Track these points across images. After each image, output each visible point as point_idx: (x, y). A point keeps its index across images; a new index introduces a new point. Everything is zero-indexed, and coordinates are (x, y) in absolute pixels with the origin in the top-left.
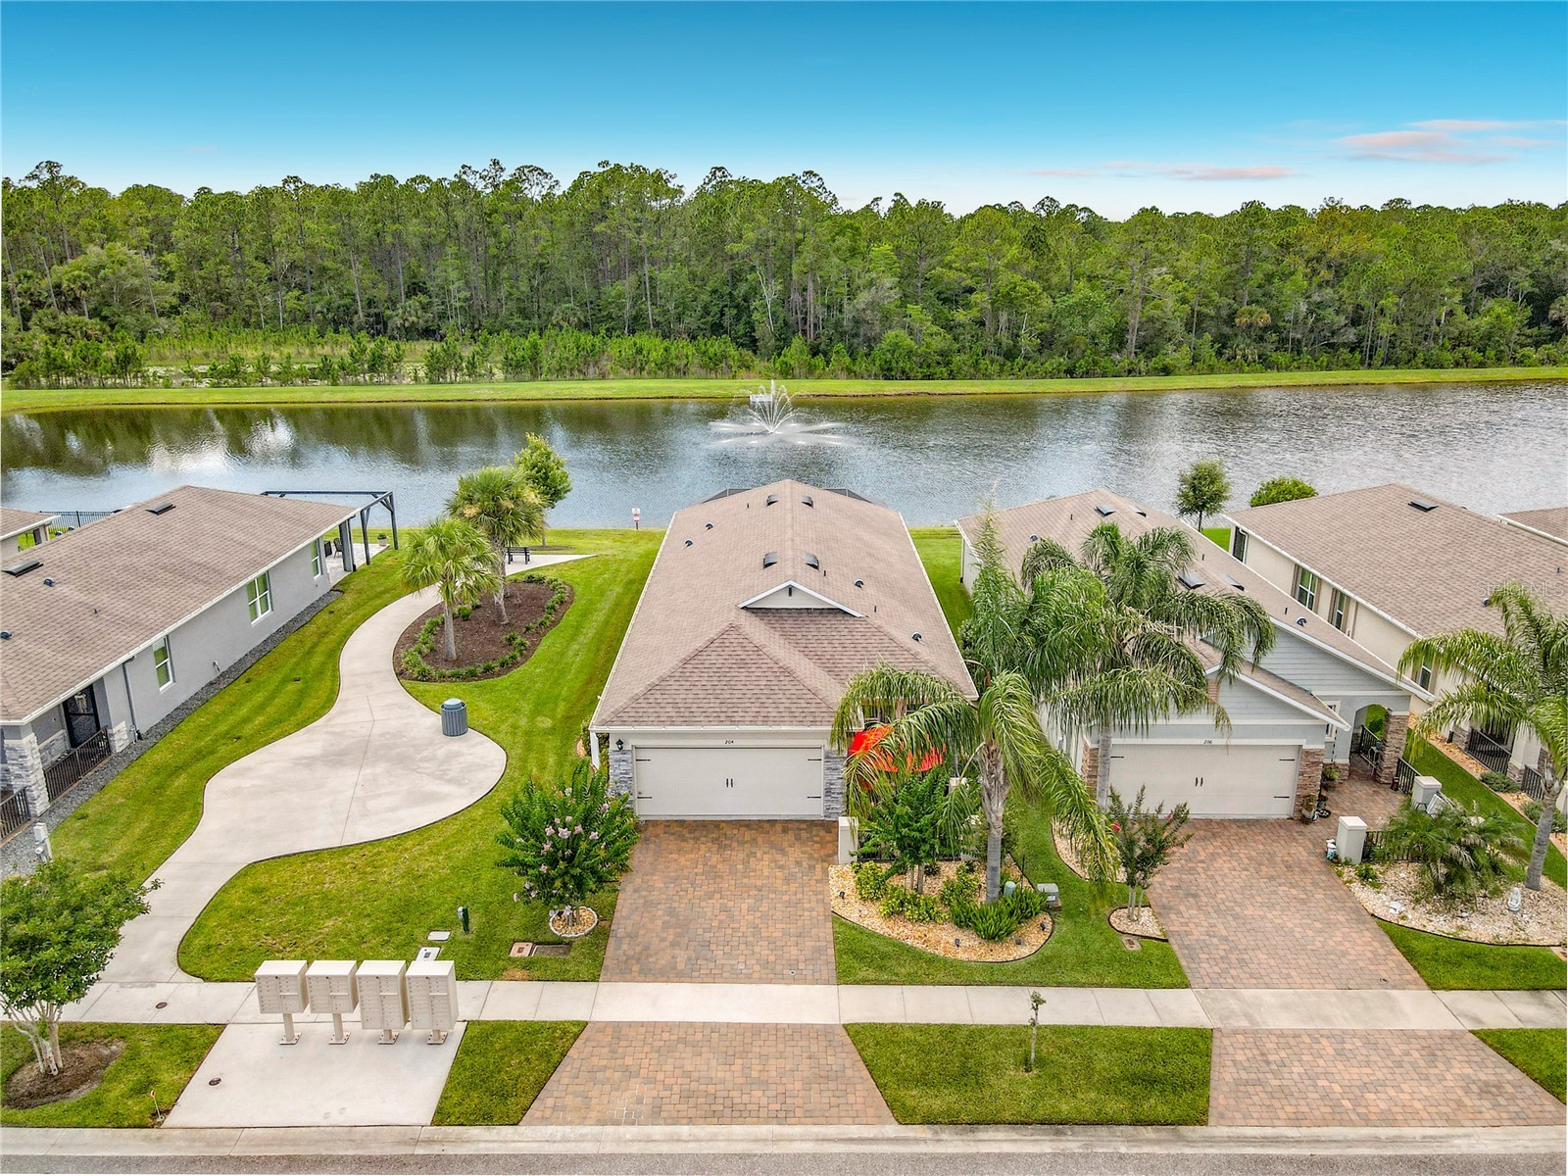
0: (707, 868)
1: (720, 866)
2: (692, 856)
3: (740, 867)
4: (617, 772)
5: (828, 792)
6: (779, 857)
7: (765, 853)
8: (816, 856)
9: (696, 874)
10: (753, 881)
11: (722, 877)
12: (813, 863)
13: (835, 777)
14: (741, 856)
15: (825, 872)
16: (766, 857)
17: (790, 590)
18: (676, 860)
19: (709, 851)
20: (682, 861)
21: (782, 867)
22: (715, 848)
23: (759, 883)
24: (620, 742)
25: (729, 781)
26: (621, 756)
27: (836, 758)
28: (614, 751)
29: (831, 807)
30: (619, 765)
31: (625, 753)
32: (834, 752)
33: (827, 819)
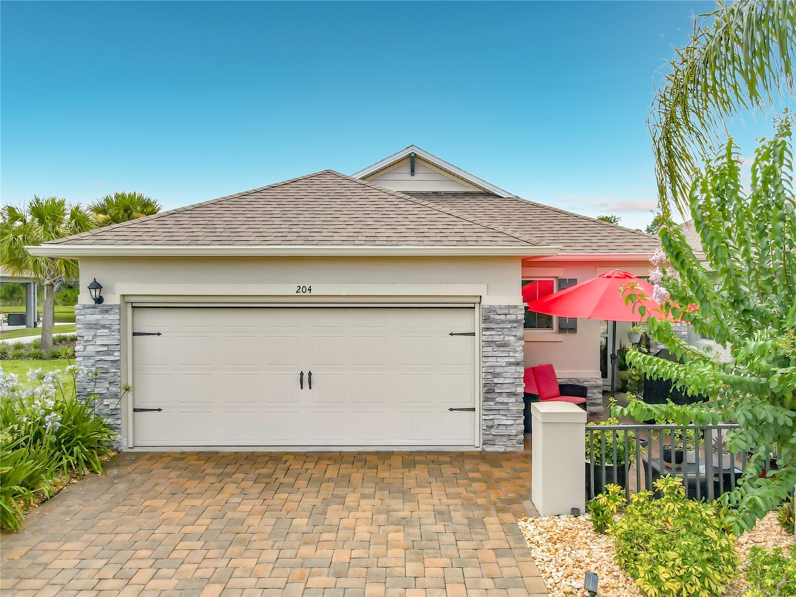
0: (218, 525)
1: (254, 521)
2: (198, 502)
3: (301, 522)
4: (91, 349)
5: (489, 391)
6: (396, 504)
7: (364, 496)
8: (480, 501)
10: (325, 552)
11: (247, 544)
12: (477, 513)
13: (503, 361)
14: (309, 501)
15: (512, 530)
16: (366, 504)
17: (413, 162)
18: (153, 509)
19: (244, 493)
20: (169, 511)
21: (404, 523)
22: (256, 490)
23: (342, 556)
24: (96, 286)
25: (306, 377)
26: (99, 317)
27: (503, 322)
28: (85, 307)
29: (496, 422)
30: (95, 336)
31: (107, 311)
32: (501, 307)
33: (489, 449)
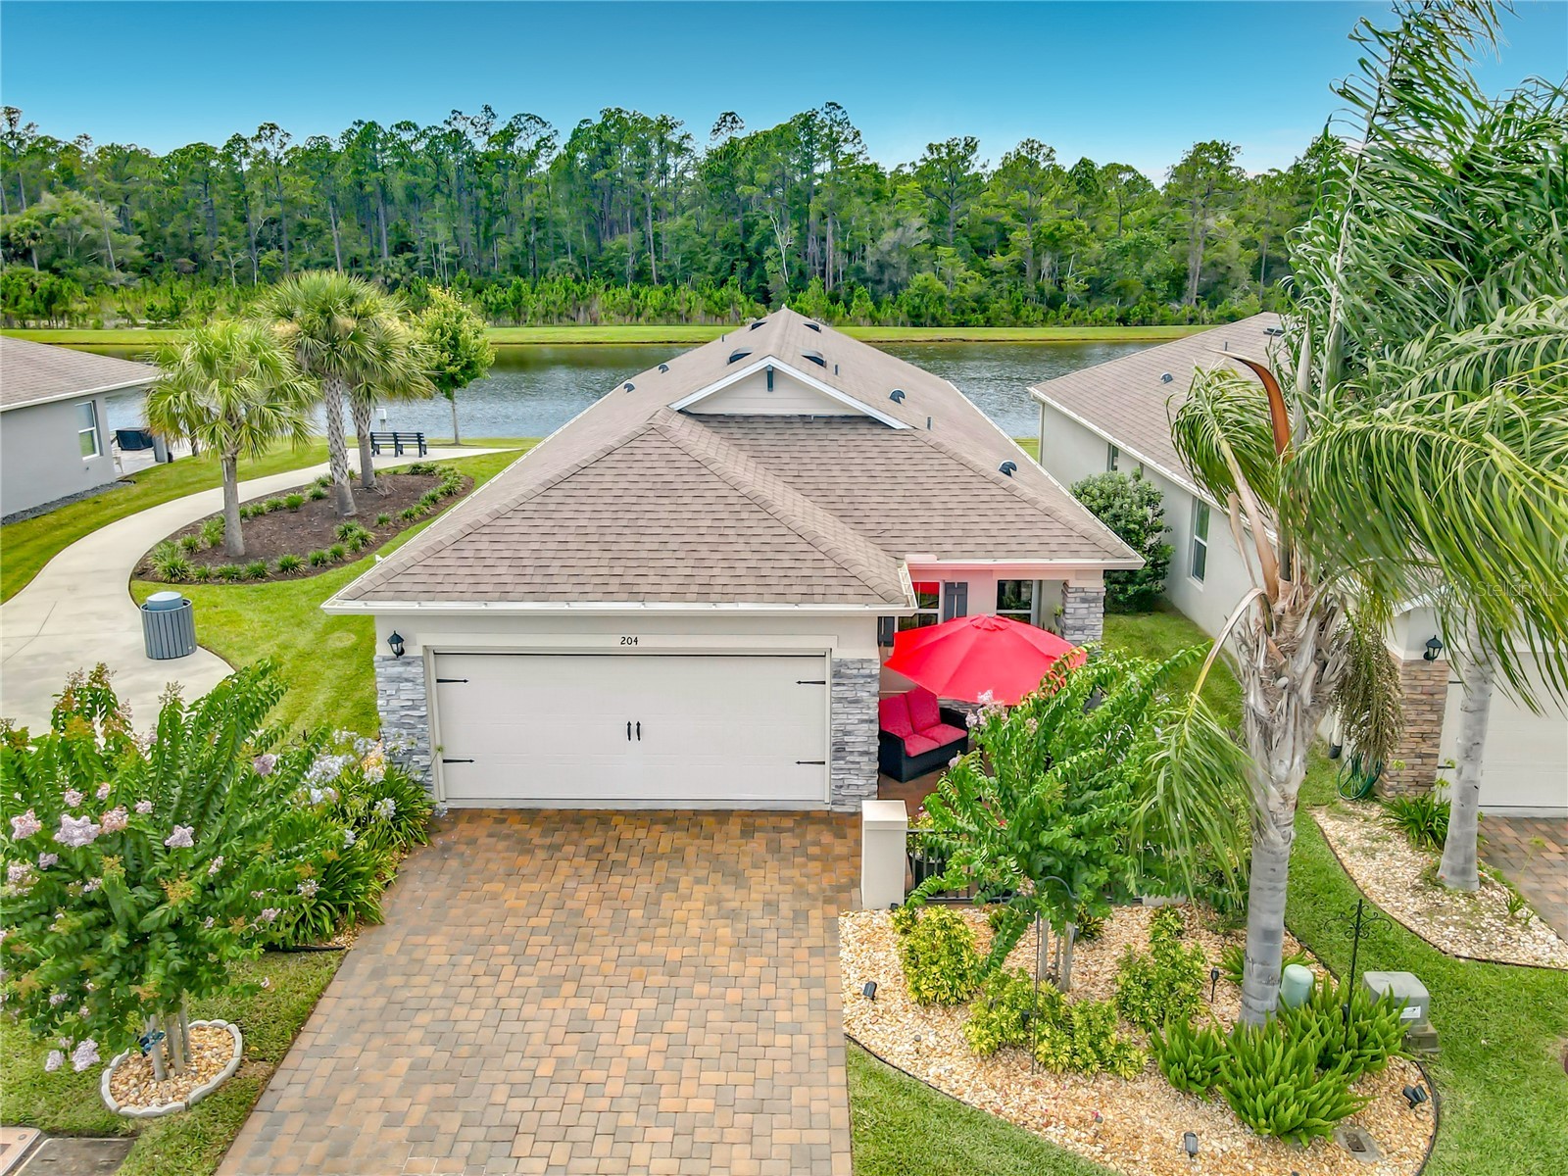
0: (561, 916)
1: (592, 911)
2: (535, 887)
3: (636, 914)
4: (395, 704)
5: (839, 750)
6: (727, 891)
7: (698, 881)
8: (812, 888)
9: (533, 931)
10: (660, 950)
11: (590, 940)
12: (804, 904)
13: (854, 719)
14: (645, 887)
15: (832, 928)
16: (700, 891)
17: (771, 376)
18: (494, 897)
19: (577, 875)
20: (510, 899)
21: (733, 916)
22: (589, 869)
23: (674, 954)
24: (396, 639)
25: (634, 728)
26: (401, 669)
27: (856, 677)
28: (385, 659)
29: (846, 782)
30: (398, 690)
31: (409, 664)
32: (852, 662)
33: (838, 809)
